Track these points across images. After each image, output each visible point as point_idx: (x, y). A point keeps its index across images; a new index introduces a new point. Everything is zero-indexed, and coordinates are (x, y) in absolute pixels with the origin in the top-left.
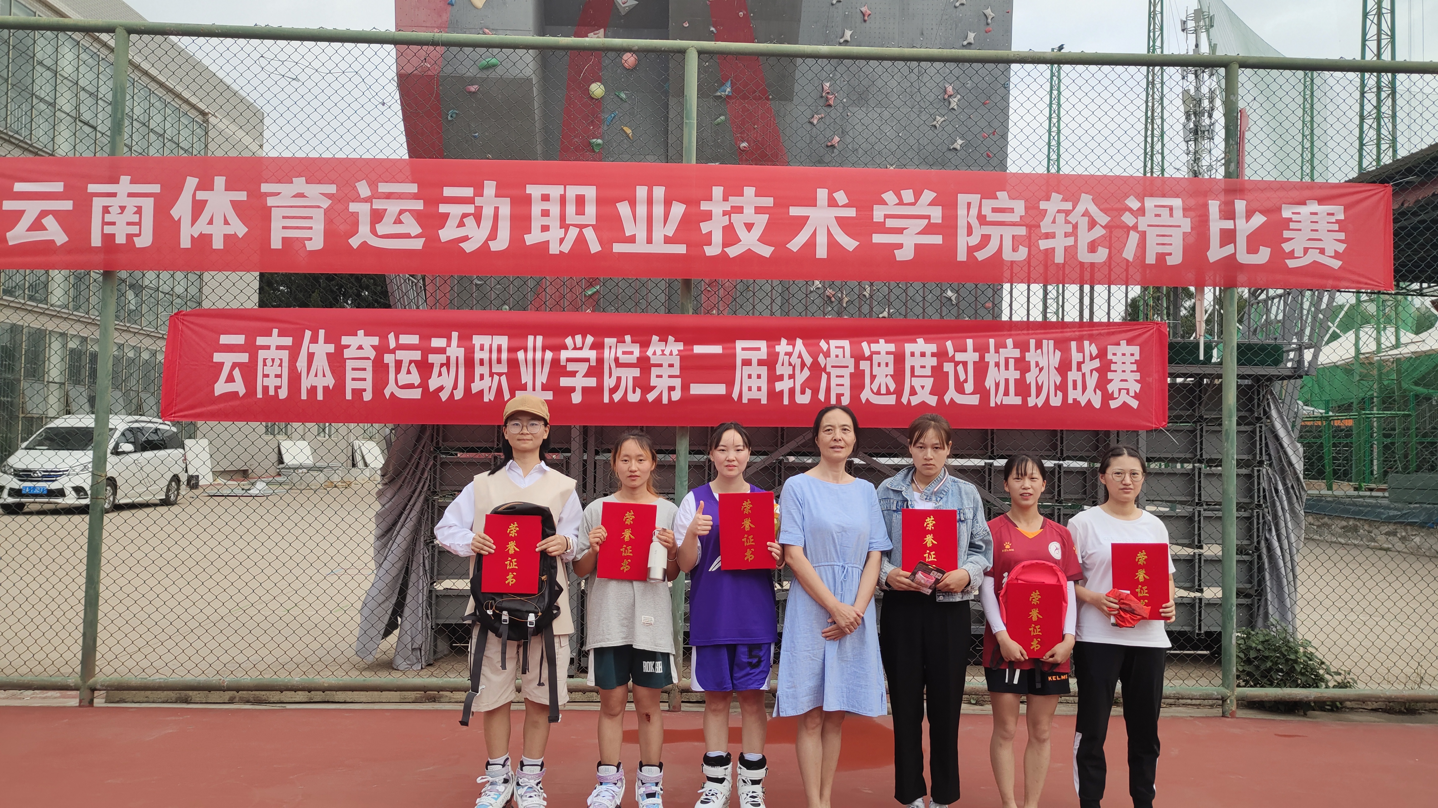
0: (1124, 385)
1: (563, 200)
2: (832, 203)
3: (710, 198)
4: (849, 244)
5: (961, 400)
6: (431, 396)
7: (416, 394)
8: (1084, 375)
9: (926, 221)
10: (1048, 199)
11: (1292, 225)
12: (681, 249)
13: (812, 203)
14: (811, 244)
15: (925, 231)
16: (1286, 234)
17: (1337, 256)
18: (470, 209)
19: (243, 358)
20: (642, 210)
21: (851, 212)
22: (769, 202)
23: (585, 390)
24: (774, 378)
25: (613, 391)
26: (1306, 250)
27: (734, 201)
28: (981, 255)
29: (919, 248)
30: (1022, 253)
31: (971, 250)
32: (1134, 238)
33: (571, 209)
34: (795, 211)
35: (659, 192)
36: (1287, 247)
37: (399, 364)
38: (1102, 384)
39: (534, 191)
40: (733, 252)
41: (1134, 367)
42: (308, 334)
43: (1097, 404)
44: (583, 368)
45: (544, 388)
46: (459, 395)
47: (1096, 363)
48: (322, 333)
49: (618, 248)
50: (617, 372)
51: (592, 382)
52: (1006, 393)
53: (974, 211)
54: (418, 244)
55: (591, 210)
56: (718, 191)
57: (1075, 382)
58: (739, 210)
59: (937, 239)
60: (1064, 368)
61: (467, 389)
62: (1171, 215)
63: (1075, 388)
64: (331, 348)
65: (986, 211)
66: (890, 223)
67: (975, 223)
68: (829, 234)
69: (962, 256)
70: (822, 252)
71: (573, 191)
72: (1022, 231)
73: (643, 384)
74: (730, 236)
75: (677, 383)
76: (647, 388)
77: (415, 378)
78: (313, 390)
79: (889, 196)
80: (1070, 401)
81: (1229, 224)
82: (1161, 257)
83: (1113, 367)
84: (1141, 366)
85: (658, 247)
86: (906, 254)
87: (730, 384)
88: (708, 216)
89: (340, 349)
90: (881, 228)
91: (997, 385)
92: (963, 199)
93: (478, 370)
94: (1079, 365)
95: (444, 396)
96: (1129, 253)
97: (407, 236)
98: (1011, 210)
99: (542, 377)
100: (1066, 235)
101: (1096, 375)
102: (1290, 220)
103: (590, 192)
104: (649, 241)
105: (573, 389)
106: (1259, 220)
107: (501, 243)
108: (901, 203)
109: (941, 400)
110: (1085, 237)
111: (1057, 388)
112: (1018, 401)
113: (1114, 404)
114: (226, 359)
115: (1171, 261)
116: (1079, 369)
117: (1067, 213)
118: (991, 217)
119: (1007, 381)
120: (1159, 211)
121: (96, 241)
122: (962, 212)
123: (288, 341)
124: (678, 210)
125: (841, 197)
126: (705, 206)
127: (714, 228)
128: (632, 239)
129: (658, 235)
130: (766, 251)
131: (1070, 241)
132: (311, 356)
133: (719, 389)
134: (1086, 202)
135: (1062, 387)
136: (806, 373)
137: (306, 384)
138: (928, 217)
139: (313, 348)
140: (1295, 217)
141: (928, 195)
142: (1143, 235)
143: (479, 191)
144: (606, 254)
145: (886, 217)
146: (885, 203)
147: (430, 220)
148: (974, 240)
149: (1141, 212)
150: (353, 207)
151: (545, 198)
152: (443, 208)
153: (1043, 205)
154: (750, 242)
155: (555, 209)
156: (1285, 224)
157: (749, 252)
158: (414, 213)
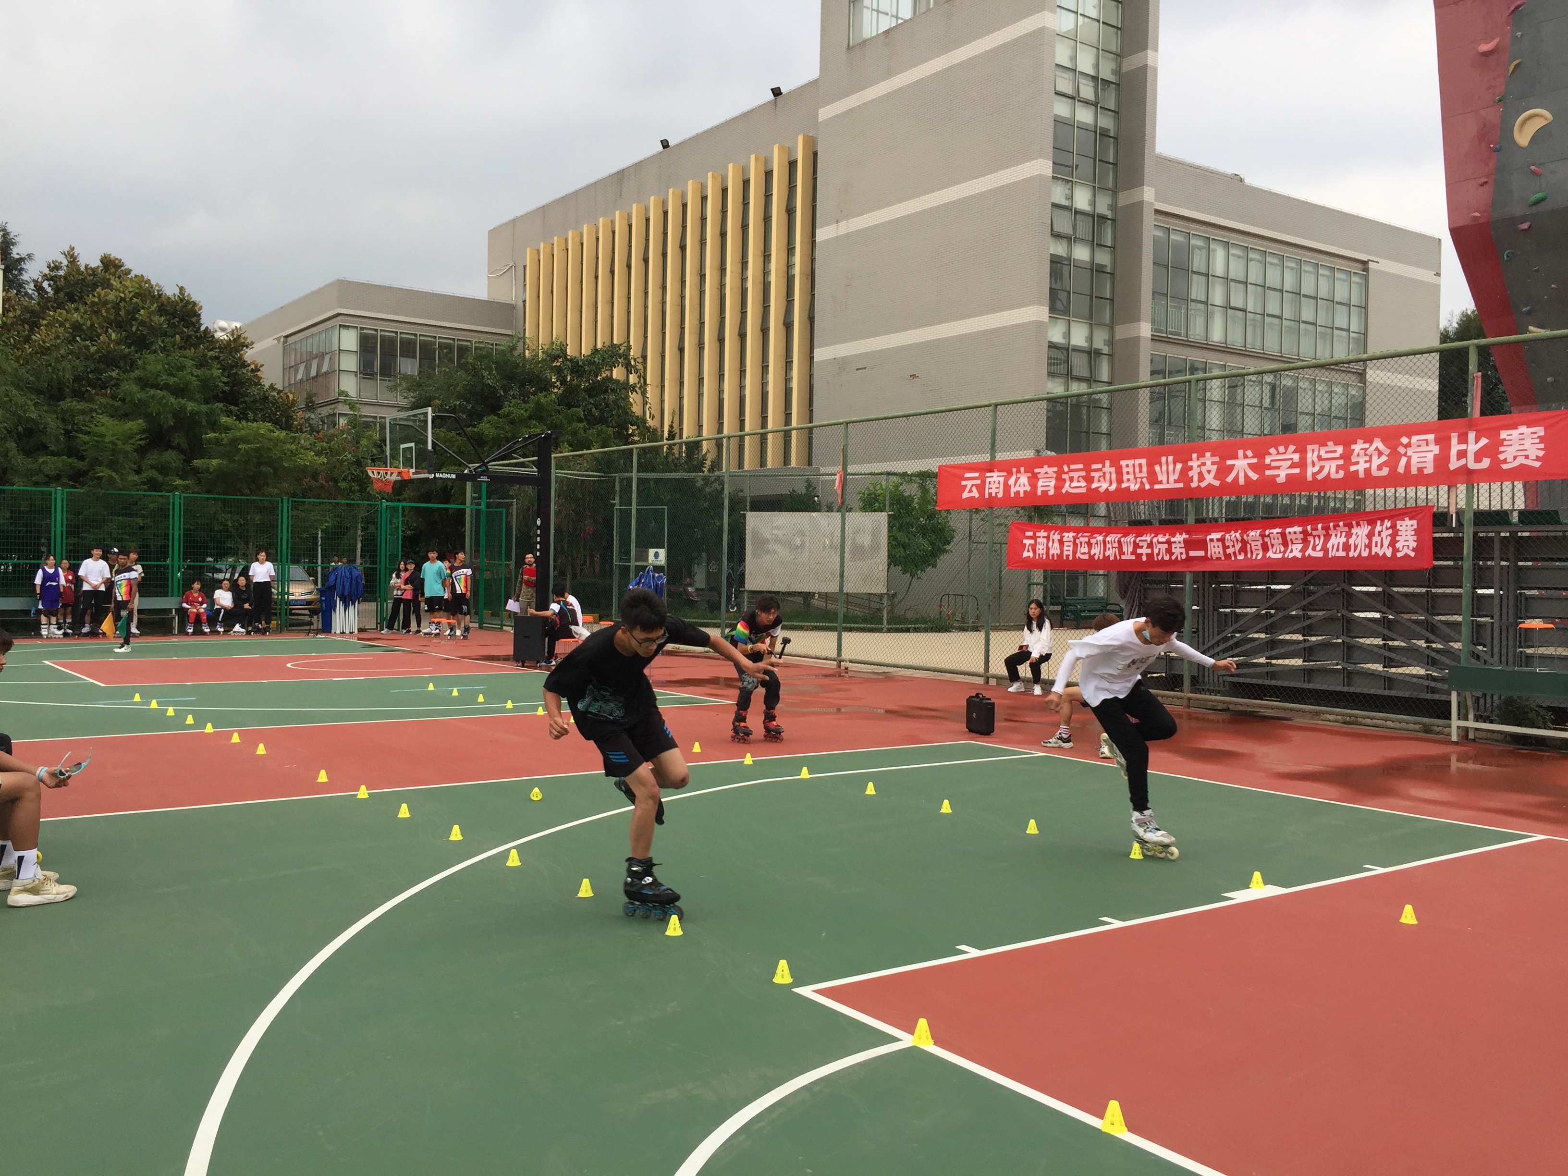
0: (1407, 543)
1: (1134, 465)
2: (1246, 457)
3: (1191, 460)
4: (1254, 477)
5: (1314, 554)
6: (1092, 557)
7: (1086, 557)
8: (1382, 539)
9: (1290, 462)
10: (1355, 443)
11: (1505, 443)
12: (1181, 485)
13: (1236, 457)
14: (1237, 477)
15: (1291, 467)
16: (1501, 449)
17: (1538, 459)
18: (1101, 474)
19: (1032, 542)
20: (1164, 468)
21: (1255, 461)
22: (1217, 459)
23: (1147, 554)
24: (1225, 547)
25: (1158, 554)
26: (1515, 458)
27: (1202, 460)
28: (1320, 477)
29: (1287, 475)
30: (1341, 474)
31: (1314, 475)
32: (1404, 460)
33: (1137, 470)
34: (1229, 462)
35: (1171, 458)
36: (1502, 457)
37: (1081, 543)
38: (1393, 544)
39: (1123, 463)
40: (1203, 484)
41: (1413, 533)
42: (1052, 531)
43: (1389, 554)
44: (1145, 544)
45: (1132, 554)
46: (1101, 557)
47: (1390, 531)
48: (1057, 531)
49: (1156, 487)
50: (1159, 546)
51: (1149, 551)
52: (1338, 550)
53: (1316, 454)
54: (1084, 490)
55: (1145, 469)
56: (1194, 456)
57: (1376, 543)
58: (1204, 464)
59: (1297, 471)
60: (1370, 536)
61: (1104, 554)
62: (1427, 445)
63: (1376, 546)
64: (1060, 537)
65: (1322, 453)
66: (1274, 464)
67: (1316, 460)
68: (1245, 473)
69: (1309, 478)
70: (1242, 481)
71: (1138, 461)
72: (1341, 462)
73: (1169, 551)
74: (1201, 477)
75: (1183, 550)
76: (1171, 554)
77: (1086, 550)
78: (1053, 555)
79: (1272, 450)
80: (1373, 553)
81: (1463, 447)
82: (1420, 470)
83: (1400, 533)
84: (1417, 532)
85: (1172, 485)
86: (1281, 479)
87: (1206, 550)
88: (1191, 468)
89: (1062, 537)
90: (1269, 467)
91: (1333, 546)
92: (1309, 447)
93: (1108, 546)
94: (1380, 533)
95: (1096, 558)
96: (1401, 469)
97: (1080, 487)
98: (1335, 451)
99: (1131, 549)
100: (1366, 462)
101: (1389, 538)
102: (1505, 440)
103: (1143, 461)
104: (1168, 483)
105: (1142, 554)
106: (1484, 441)
107: (1113, 487)
108: (1278, 453)
109: (1303, 555)
110: (1376, 461)
111: (1366, 546)
112: (1343, 554)
113: (1399, 555)
114: (1027, 542)
115: (1426, 472)
116: (1379, 535)
117: (1366, 449)
118: (1324, 456)
119: (1339, 543)
120: (1419, 443)
121: (987, 496)
122: (1309, 455)
123: (1046, 534)
124: (1179, 466)
125: (1249, 453)
126: (1190, 464)
127: (1194, 474)
128: (1161, 482)
129: (1171, 479)
130: (1217, 483)
131: (1367, 465)
132: (1053, 541)
133: (1201, 553)
134: (1378, 444)
135: (1369, 546)
136: (1240, 545)
137: (1051, 553)
138: (1292, 459)
139: (1054, 537)
140: (1508, 438)
141: (1292, 448)
142: (1409, 458)
143: (1104, 466)
144: (1152, 490)
145: (1272, 461)
146: (1270, 454)
147: (1089, 480)
148: (1316, 469)
149: (1408, 445)
150: (1064, 476)
151: (1127, 466)
152: (1092, 474)
153: (1353, 447)
154: (1210, 479)
155: (1131, 470)
156: (1501, 443)
157: (1210, 484)
158: (1083, 477)
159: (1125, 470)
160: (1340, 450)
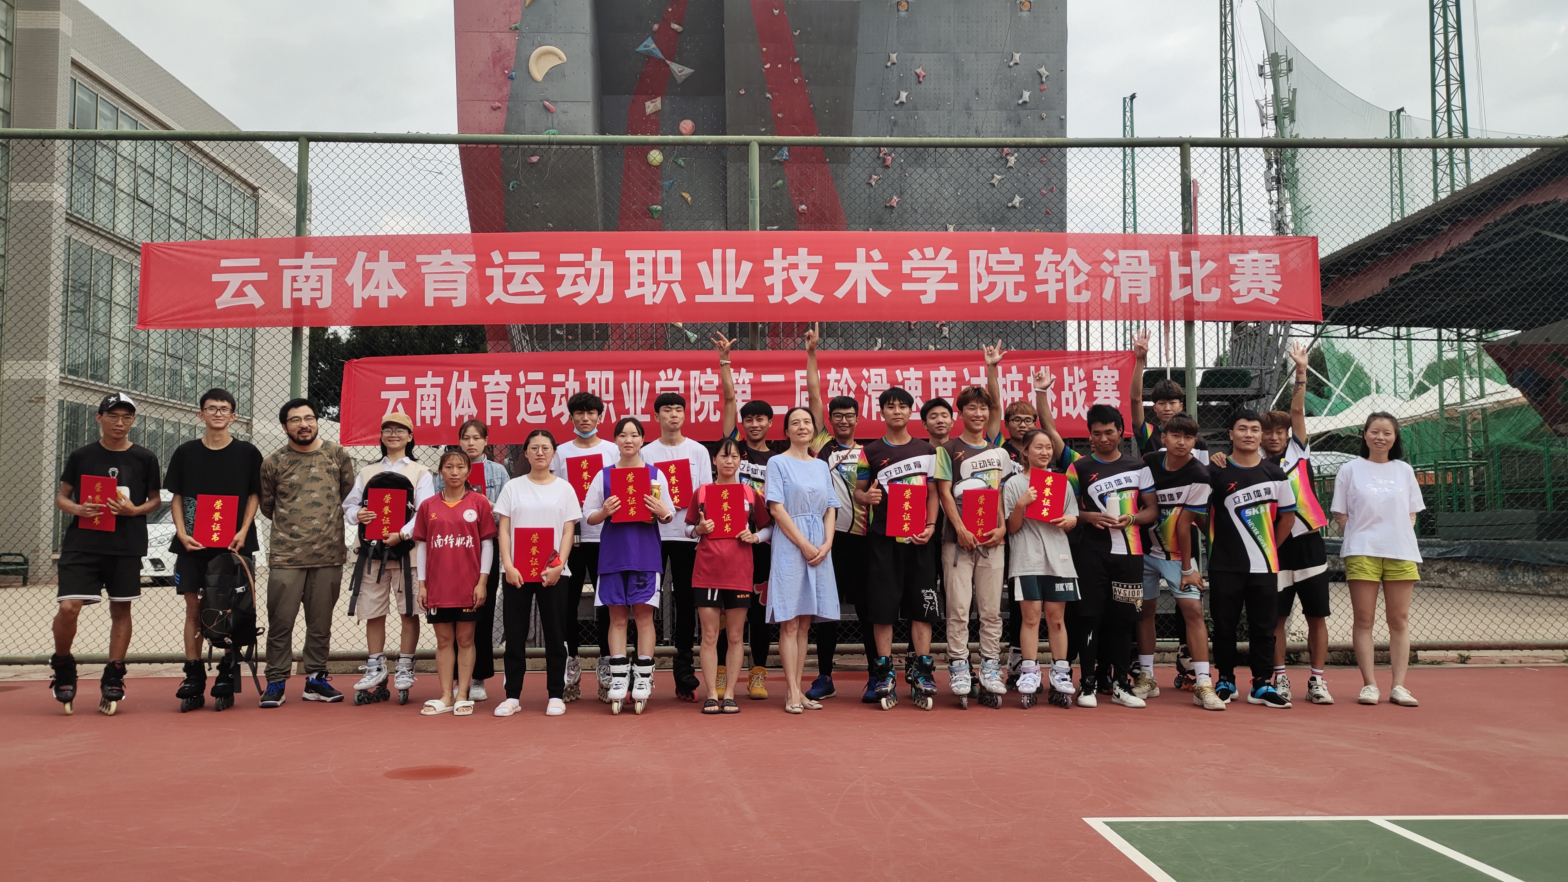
1: (655, 262)
2: (869, 259)
3: (771, 258)
4: (884, 291)
6: (553, 421)
7: (542, 419)
8: (1074, 394)
9: (945, 272)
10: (1041, 253)
11: (1237, 270)
12: (750, 298)
13: (854, 259)
14: (853, 291)
15: (944, 280)
16: (1233, 277)
17: (1275, 293)
18: (581, 270)
19: (405, 395)
20: (717, 267)
21: (885, 266)
22: (818, 259)
25: (698, 413)
26: (1249, 290)
27: (791, 259)
28: (989, 298)
29: (939, 293)
30: (1022, 297)
31: (981, 294)
32: (1111, 283)
33: (661, 268)
34: (839, 266)
35: (731, 253)
36: (1234, 288)
37: (528, 396)
39: (632, 255)
40: (791, 299)
41: (1115, 387)
42: (456, 375)
47: (1084, 384)
48: (467, 373)
49: (699, 299)
50: (701, 398)
53: (982, 264)
54: (540, 300)
55: (677, 268)
56: (778, 252)
57: (1067, 400)
58: (795, 266)
59: (954, 286)
62: (1140, 263)
63: (1067, 404)
64: (474, 385)
65: (992, 263)
66: (916, 274)
67: (983, 273)
68: (867, 283)
69: (974, 299)
70: (862, 299)
71: (662, 255)
72: (1021, 278)
74: (788, 287)
77: (541, 407)
79: (914, 253)
80: (1064, 415)
81: (1186, 270)
82: (1133, 297)
83: (1098, 387)
84: (1120, 385)
85: (732, 297)
86: (929, 299)
88: (770, 271)
89: (482, 385)
90: (909, 278)
92: (973, 254)
94: (1071, 385)
96: (1108, 295)
97: (532, 293)
98: (1012, 262)
99: (642, 404)
100: (1058, 281)
101: (1084, 394)
102: (1236, 266)
103: (676, 255)
104: (724, 293)
106: (1211, 266)
107: (606, 298)
108: (924, 258)
110: (1072, 283)
114: (392, 396)
115: (1141, 300)
116: (1071, 389)
117: (1057, 263)
118: (997, 268)
120: (1129, 260)
121: (287, 304)
122: (973, 264)
123: (440, 380)
124: (747, 267)
125: (876, 254)
126: (768, 264)
127: (775, 281)
128: (710, 292)
129: (731, 286)
130: (818, 298)
131: (1060, 286)
132: (458, 392)
134: (1073, 257)
137: (455, 413)
138: (946, 269)
139: (460, 385)
140: (1239, 264)
141: (946, 252)
142: (1118, 281)
143: (588, 257)
144: (690, 303)
145: (913, 269)
146: (911, 258)
147: (550, 281)
148: (984, 287)
149: (1116, 262)
150: (489, 272)
151: (641, 260)
152: (560, 271)
153: (1037, 258)
154: (804, 291)
155: (648, 269)
156: (1232, 269)
157: (804, 299)
158: (537, 275)
159: (634, 269)
160: (1019, 259)
